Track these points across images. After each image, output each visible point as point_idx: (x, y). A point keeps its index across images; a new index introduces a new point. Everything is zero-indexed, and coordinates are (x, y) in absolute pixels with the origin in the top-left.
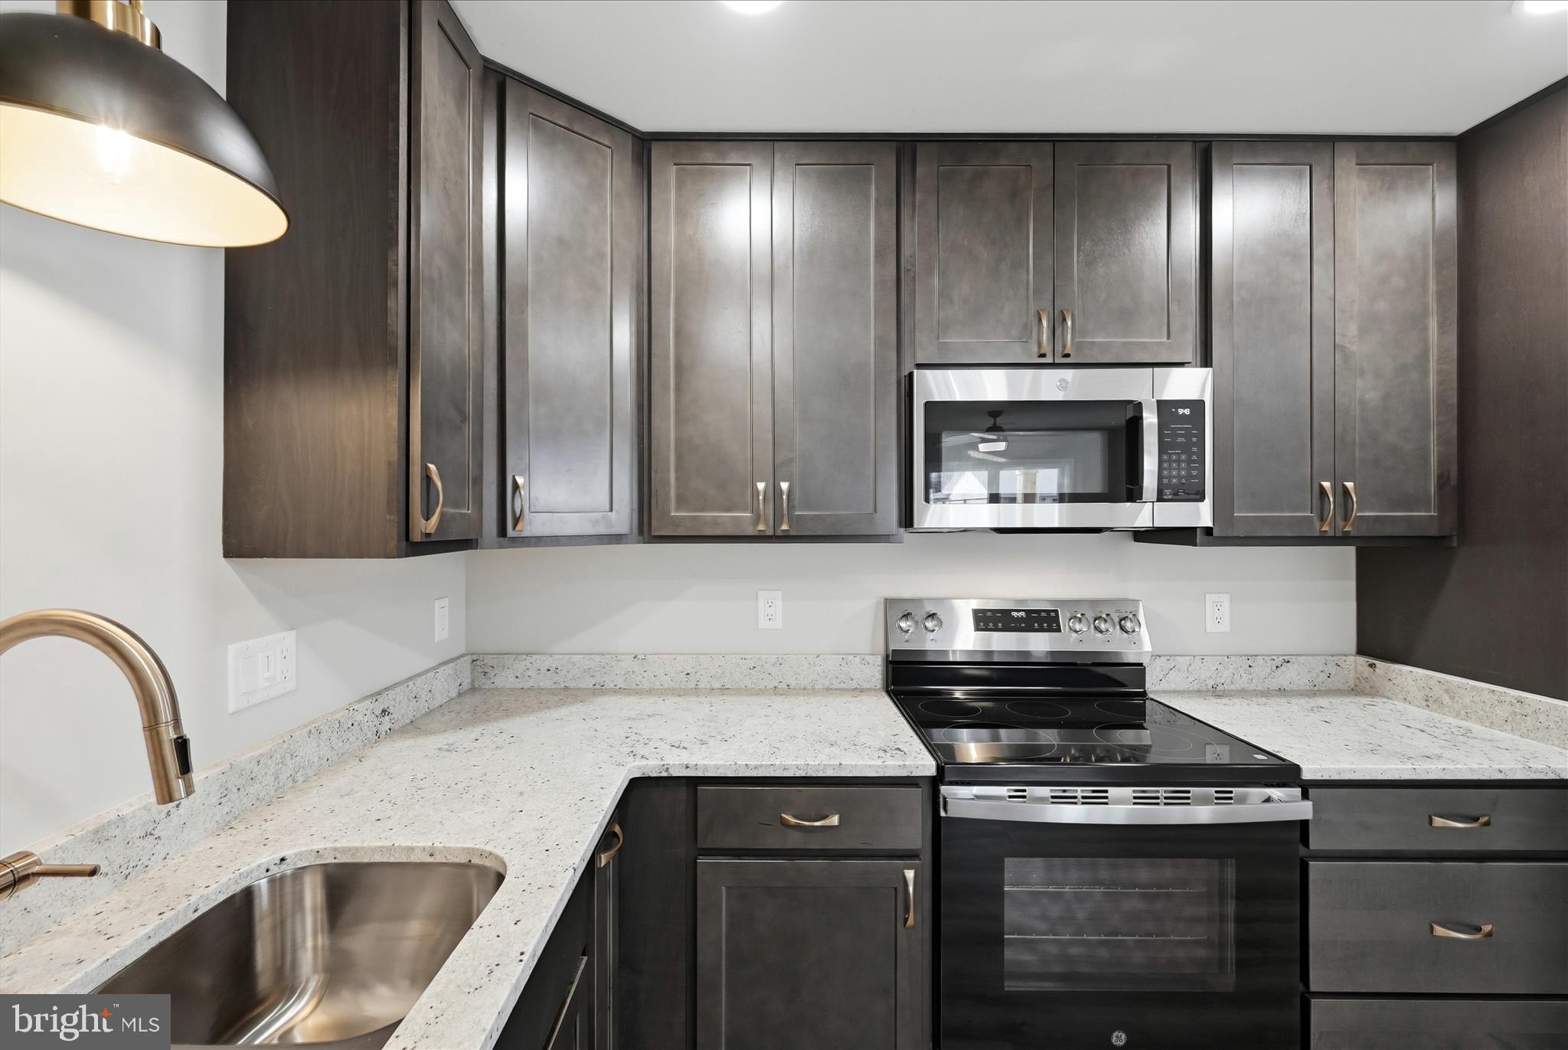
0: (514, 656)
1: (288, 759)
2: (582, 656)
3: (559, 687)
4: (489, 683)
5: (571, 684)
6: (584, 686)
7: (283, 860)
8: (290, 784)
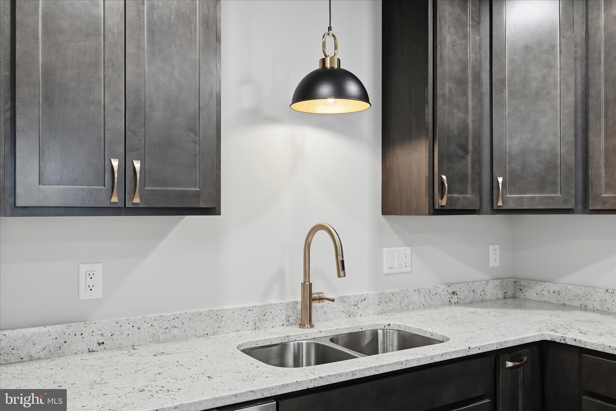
0: (536, 282)
1: (406, 298)
2: (574, 286)
3: (560, 303)
4: (523, 295)
5: (567, 303)
6: (574, 305)
7: (389, 325)
8: (406, 309)
